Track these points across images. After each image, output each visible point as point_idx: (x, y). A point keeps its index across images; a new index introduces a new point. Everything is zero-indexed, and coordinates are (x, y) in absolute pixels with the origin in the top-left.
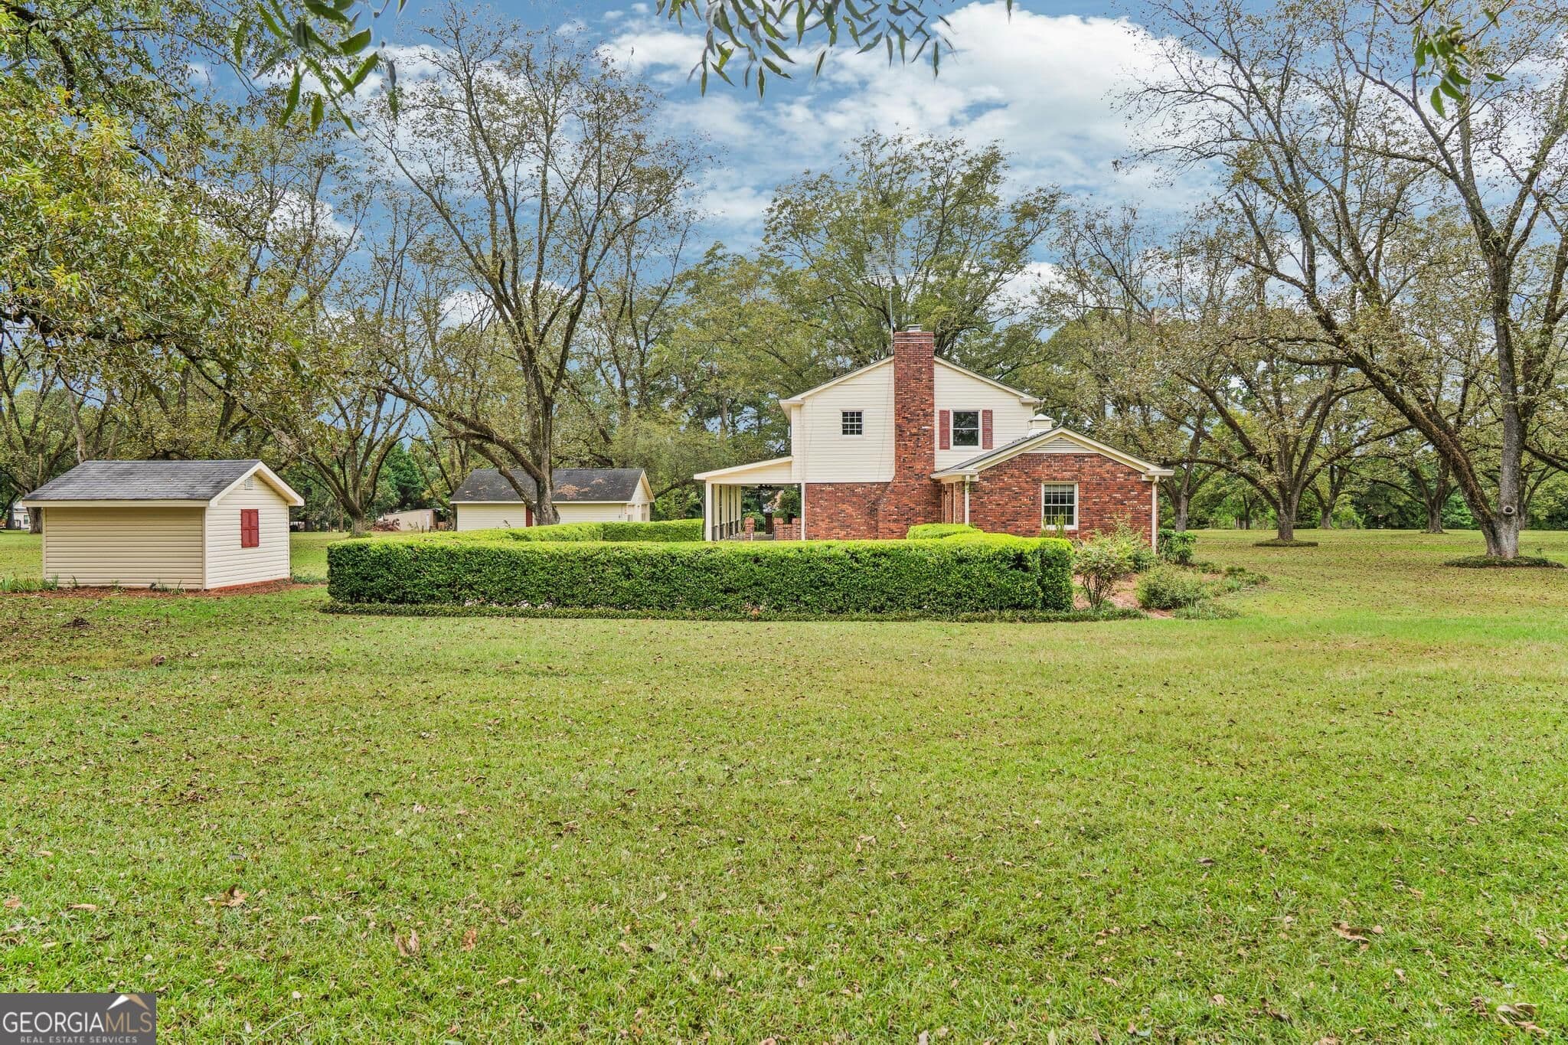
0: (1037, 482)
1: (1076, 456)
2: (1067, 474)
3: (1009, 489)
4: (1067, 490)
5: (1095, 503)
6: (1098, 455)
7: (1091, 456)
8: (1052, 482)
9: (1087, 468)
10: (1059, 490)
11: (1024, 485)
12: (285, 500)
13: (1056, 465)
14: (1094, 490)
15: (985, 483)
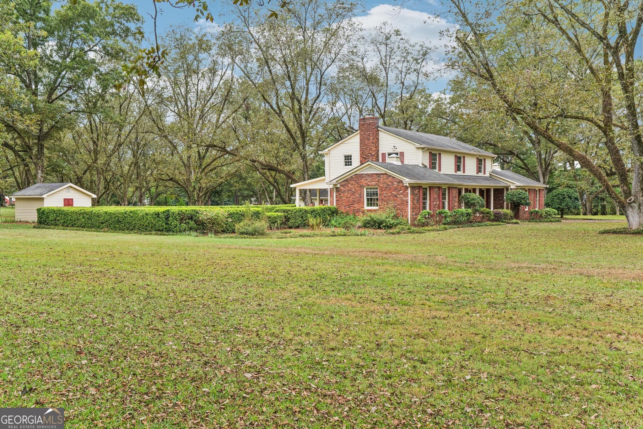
0: (362, 187)
1: (377, 174)
2: (373, 183)
3: (351, 190)
4: (375, 190)
5: (385, 197)
6: (386, 174)
7: (383, 174)
8: (369, 187)
9: (381, 179)
10: (372, 190)
11: (357, 188)
12: (90, 196)
13: (369, 179)
14: (384, 190)
15: (342, 188)
